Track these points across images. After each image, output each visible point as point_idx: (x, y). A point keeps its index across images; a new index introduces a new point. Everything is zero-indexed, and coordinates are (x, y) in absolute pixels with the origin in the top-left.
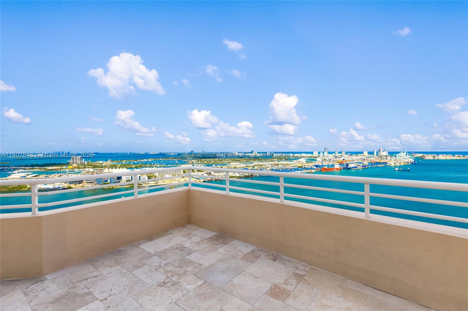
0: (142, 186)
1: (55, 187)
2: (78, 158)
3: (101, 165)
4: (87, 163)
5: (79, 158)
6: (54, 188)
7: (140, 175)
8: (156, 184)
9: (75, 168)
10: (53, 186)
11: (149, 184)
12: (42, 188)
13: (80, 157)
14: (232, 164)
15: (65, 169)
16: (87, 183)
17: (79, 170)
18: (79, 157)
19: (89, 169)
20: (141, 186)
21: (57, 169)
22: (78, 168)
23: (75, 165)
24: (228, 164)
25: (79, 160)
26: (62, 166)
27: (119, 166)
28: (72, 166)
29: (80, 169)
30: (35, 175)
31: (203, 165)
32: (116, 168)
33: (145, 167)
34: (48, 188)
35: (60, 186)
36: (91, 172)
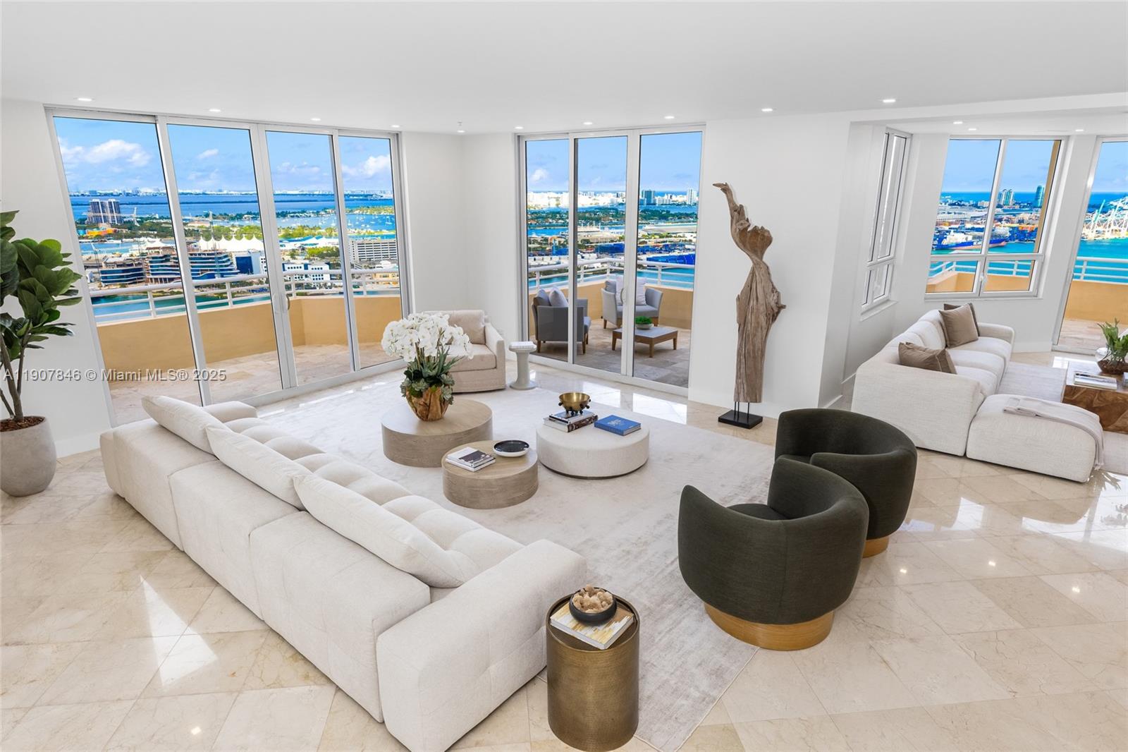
2: (108, 205)
4: (138, 222)
5: (110, 203)
7: (307, 262)
9: (109, 236)
11: (336, 287)
13: (114, 200)
16: (156, 279)
17: (119, 242)
18: (112, 200)
22: (116, 235)
23: (105, 227)
25: (112, 212)
27: (235, 229)
28: (98, 228)
29: (124, 240)
32: (228, 238)
33: (314, 235)
36: (163, 248)
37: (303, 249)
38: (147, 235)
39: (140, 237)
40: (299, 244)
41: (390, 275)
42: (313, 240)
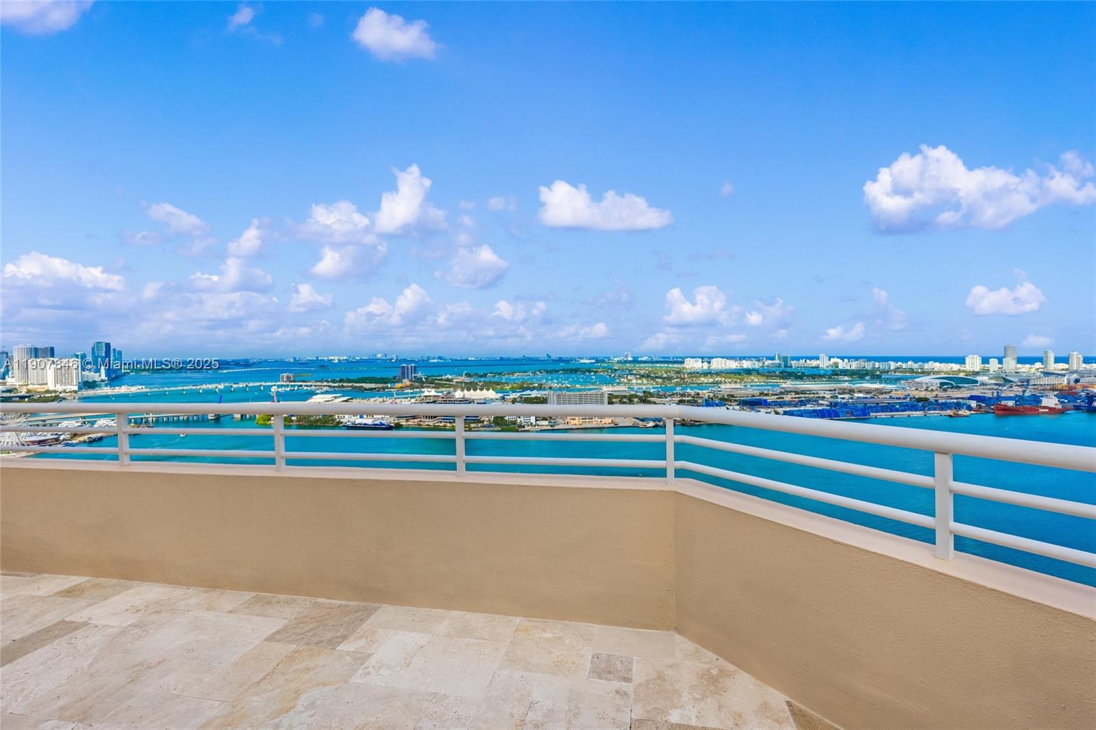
0: (525, 429)
1: (375, 423)
3: (448, 383)
4: (425, 378)
5: (411, 367)
6: (374, 425)
8: (551, 426)
9: (407, 387)
10: (373, 422)
11: (538, 426)
12: (356, 423)
14: (723, 386)
15: (390, 388)
17: (412, 391)
18: (413, 365)
19: (429, 389)
20: (523, 429)
21: (379, 388)
22: (412, 387)
23: (406, 381)
24: (714, 387)
25: (412, 372)
26: (386, 383)
27: (480, 384)
28: (402, 382)
29: (415, 390)
30: (345, 398)
31: (654, 388)
32: (475, 390)
34: (365, 424)
35: (383, 422)
36: (434, 396)
37: (521, 398)
38: (428, 387)
39: (424, 388)
40: (519, 394)
41: (577, 418)
42: (528, 392)
